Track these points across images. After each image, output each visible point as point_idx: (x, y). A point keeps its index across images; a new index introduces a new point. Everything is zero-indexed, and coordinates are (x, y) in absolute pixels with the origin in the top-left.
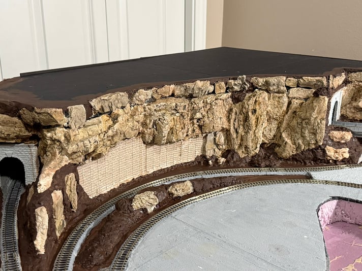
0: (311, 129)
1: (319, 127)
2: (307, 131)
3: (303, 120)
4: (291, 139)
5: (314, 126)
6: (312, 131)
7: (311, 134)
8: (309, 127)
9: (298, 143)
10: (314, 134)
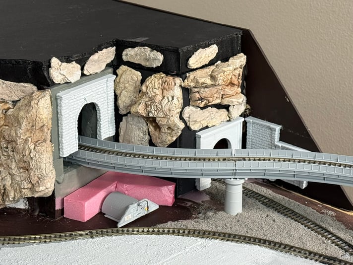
0: (19, 161)
1: (32, 158)
2: (13, 166)
3: (8, 142)
5: (23, 156)
6: (22, 165)
7: (22, 170)
8: (17, 157)
9: (4, 186)
10: (27, 170)
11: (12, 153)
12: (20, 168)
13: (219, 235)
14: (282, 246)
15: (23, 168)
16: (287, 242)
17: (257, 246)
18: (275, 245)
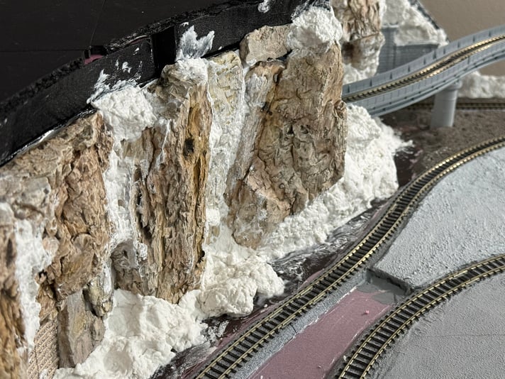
0: (319, 143)
5: (326, 133)
6: (323, 147)
7: (321, 156)
8: (316, 137)
9: (294, 193)
10: (329, 152)
11: (305, 136)
12: (319, 154)
15: (322, 152)
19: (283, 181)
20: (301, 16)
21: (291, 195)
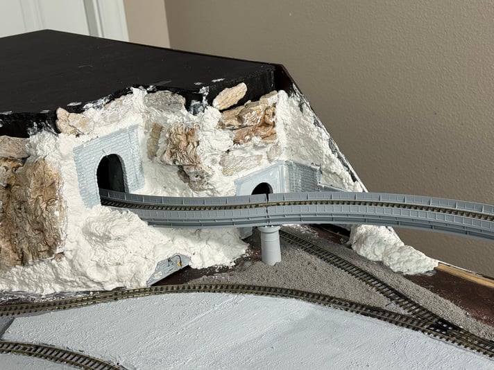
0: (33, 222)
1: (45, 219)
2: (28, 227)
3: (21, 203)
4: (10, 240)
5: (36, 217)
6: (36, 226)
7: (37, 232)
8: (30, 218)
9: (21, 250)
10: (42, 232)
11: (25, 214)
12: (35, 230)
13: (254, 289)
14: (321, 298)
15: (38, 230)
16: (327, 292)
17: (294, 299)
18: (313, 297)
19: (16, 240)
20: (37, 135)
21: (19, 251)
